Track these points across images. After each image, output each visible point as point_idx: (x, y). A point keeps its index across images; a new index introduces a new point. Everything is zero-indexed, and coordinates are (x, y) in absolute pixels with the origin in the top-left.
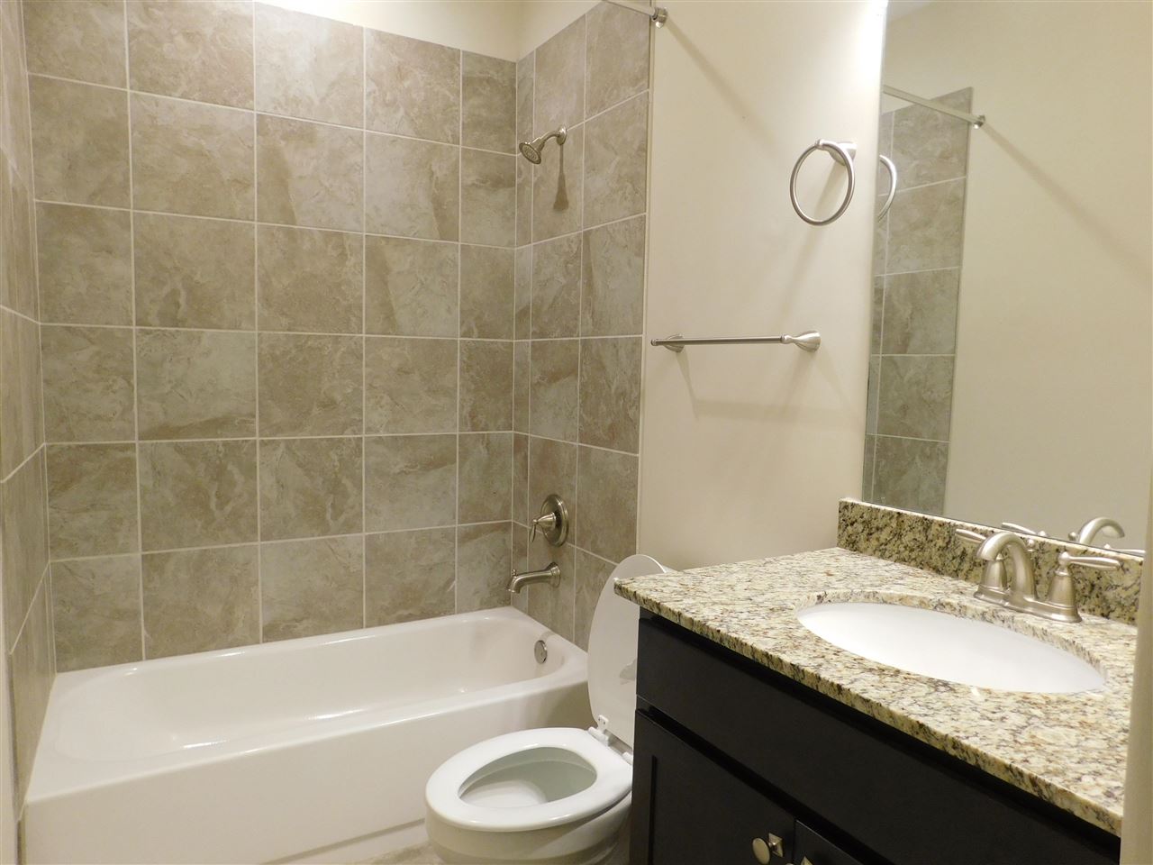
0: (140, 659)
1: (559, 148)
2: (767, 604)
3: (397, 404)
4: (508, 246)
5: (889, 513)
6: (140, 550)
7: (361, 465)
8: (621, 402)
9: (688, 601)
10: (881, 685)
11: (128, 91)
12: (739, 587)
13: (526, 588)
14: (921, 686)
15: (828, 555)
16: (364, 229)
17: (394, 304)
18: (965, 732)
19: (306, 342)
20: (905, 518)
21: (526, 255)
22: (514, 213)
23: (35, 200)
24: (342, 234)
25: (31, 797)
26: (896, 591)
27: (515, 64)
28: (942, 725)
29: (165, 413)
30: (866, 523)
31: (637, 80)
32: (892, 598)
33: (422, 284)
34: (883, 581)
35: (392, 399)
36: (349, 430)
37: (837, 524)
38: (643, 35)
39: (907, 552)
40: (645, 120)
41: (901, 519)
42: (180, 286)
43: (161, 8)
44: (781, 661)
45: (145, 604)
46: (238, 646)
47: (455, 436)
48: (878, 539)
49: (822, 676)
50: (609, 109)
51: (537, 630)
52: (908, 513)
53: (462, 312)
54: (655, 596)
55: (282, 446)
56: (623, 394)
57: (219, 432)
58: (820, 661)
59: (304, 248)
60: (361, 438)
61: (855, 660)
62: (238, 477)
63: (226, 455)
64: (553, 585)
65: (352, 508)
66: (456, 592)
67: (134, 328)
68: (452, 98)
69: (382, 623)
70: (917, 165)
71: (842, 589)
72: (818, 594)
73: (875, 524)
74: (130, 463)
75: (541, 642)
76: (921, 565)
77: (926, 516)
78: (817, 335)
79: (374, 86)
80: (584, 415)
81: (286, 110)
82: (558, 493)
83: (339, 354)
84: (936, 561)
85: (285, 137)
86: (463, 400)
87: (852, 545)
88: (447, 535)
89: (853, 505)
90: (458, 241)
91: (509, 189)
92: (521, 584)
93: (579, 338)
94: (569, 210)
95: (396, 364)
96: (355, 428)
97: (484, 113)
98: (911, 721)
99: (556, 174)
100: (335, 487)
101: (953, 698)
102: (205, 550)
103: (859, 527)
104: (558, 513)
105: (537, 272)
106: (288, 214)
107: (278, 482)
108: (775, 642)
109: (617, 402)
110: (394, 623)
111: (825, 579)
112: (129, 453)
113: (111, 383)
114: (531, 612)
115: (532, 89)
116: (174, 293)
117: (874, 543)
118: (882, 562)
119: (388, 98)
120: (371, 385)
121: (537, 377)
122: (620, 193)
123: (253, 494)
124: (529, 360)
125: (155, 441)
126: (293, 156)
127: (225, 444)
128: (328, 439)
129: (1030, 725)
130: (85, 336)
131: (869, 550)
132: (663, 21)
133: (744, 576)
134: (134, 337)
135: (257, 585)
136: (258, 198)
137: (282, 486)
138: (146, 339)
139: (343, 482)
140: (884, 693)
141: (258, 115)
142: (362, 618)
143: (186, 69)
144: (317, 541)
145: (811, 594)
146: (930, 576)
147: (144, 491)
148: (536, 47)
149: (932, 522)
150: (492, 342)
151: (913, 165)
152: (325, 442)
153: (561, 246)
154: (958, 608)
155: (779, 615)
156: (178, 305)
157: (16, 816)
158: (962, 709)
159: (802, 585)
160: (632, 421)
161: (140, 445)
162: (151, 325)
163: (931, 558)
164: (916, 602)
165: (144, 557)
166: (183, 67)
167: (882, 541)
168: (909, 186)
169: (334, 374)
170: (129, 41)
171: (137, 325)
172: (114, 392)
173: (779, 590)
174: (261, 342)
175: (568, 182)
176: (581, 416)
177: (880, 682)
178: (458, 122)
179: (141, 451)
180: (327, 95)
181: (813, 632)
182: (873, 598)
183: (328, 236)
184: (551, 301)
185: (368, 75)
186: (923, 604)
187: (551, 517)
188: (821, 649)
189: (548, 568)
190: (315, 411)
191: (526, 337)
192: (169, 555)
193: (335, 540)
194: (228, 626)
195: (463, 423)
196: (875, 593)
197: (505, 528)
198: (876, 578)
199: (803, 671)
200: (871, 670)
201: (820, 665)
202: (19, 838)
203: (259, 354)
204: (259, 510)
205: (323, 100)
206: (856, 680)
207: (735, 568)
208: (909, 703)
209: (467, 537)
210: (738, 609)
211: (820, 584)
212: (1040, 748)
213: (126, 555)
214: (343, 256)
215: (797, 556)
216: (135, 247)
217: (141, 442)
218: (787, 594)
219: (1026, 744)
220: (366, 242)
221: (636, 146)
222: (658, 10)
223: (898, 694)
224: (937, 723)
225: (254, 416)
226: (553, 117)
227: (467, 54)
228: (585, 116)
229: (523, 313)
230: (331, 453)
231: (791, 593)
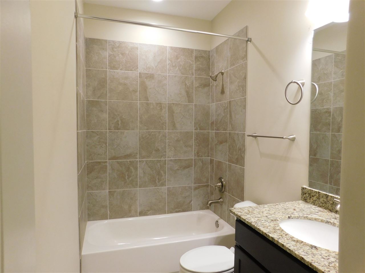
0: (107, 219)
1: (222, 76)
2: (271, 218)
3: (176, 150)
4: (208, 104)
5: (316, 192)
6: (108, 189)
7: (166, 167)
8: (240, 152)
9: (249, 216)
10: (295, 245)
11: (108, 70)
12: (265, 212)
13: (213, 205)
14: (308, 247)
15: (297, 203)
16: (167, 101)
17: (175, 122)
18: (314, 261)
19: (151, 133)
20: (321, 194)
21: (213, 106)
22: (210, 94)
23: (86, 99)
24: (161, 103)
25: (83, 253)
26: (314, 216)
27: (210, 51)
28: (308, 259)
29: (115, 153)
30: (309, 194)
31: (243, 58)
32: (312, 219)
33: (183, 116)
34: (311, 213)
35: (175, 149)
36: (163, 157)
37: (301, 194)
38: (244, 45)
39: (321, 204)
40: (246, 70)
41: (319, 194)
42: (119, 119)
43: (116, 48)
44: (269, 236)
45: (109, 204)
46: (132, 217)
47: (193, 159)
48: (313, 199)
49: (279, 241)
50: (236, 66)
51: (216, 217)
52: (322, 192)
53: (195, 123)
54: (239, 214)
55: (145, 162)
56: (240, 149)
57: (128, 158)
58: (280, 237)
59: (151, 107)
60: (166, 160)
61: (291, 237)
62: (133, 170)
63: (130, 164)
64: (221, 204)
65: (163, 179)
66: (193, 205)
67: (108, 131)
68: (192, 63)
69: (171, 212)
70: (342, 71)
71: (296, 214)
72: (288, 216)
73: (312, 194)
74: (106, 166)
75: (217, 221)
76: (326, 208)
77: (327, 194)
78: (294, 136)
79: (170, 62)
80: (229, 154)
81: (146, 71)
82: (222, 177)
83: (160, 136)
84: (330, 207)
85: (146, 78)
86: (195, 148)
87: (305, 200)
88: (190, 188)
89: (305, 188)
90: (193, 103)
91: (208, 87)
92: (211, 204)
93: (228, 132)
94: (225, 94)
95: (176, 139)
96: (164, 157)
97: (201, 66)
98: (300, 256)
99: (221, 84)
100: (159, 174)
101: (316, 251)
102: (124, 190)
103: (308, 195)
104: (222, 183)
105: (216, 112)
106: (147, 99)
107: (143, 172)
108: (269, 230)
109: (239, 151)
110: (175, 213)
111: (292, 211)
112: (106, 164)
113: (102, 145)
114: (215, 212)
115: (214, 59)
116: (118, 121)
117: (312, 200)
118: (314, 206)
119: (174, 64)
120: (169, 145)
121: (216, 142)
122: (239, 90)
123: (137, 175)
124: (214, 137)
125: (112, 161)
126: (148, 83)
127: (130, 161)
128: (157, 160)
129: (336, 261)
130: (96, 133)
131: (311, 202)
132: (250, 41)
133: (268, 209)
134: (108, 133)
135: (137, 200)
136: (139, 95)
137: (145, 173)
138: (111, 133)
139: (161, 172)
140: (295, 248)
141: (139, 73)
142: (166, 211)
143: (122, 63)
144: (154, 188)
145: (286, 216)
146: (328, 212)
147: (109, 174)
148: (216, 46)
149: (328, 195)
150: (203, 132)
151: (340, 72)
152: (156, 161)
153: (223, 104)
154: (333, 224)
155: (274, 222)
156: (118, 124)
157: (80, 258)
158: (317, 255)
159: (284, 213)
160: (242, 157)
161: (109, 162)
162: (112, 130)
163: (329, 206)
164: (320, 221)
165: (109, 191)
166: (121, 62)
167: (314, 200)
168: (340, 78)
169: (159, 142)
170: (108, 57)
171: (108, 130)
172: (103, 148)
173: (277, 214)
174: (139, 133)
175: (225, 86)
176: (229, 155)
177: (295, 244)
178: (193, 69)
179: (109, 163)
180: (157, 65)
181: (282, 228)
182: (306, 218)
183: (157, 104)
184: (220, 120)
185: (168, 59)
186: (322, 221)
187: (220, 184)
188: (282, 233)
189: (219, 199)
190: (154, 152)
191: (213, 130)
192: (115, 191)
193: (158, 188)
194: (130, 211)
195: (195, 155)
196: (307, 217)
197: (207, 186)
198: (309, 212)
199: (274, 239)
200: (294, 241)
201: (280, 238)
202: (80, 263)
203: (139, 137)
204: (138, 180)
205: (156, 67)
206: (288, 243)
207: (266, 206)
208: (301, 251)
209: (196, 188)
210: (262, 219)
211: (290, 213)
212: (336, 268)
213: (105, 191)
214: (161, 109)
215: (287, 203)
216: (108, 110)
217: (109, 161)
218: (279, 216)
219: (332, 267)
220: (168, 105)
221: (243, 77)
222: (249, 38)
223: (299, 249)
224: (307, 258)
225: (137, 154)
226: (220, 67)
227: (196, 50)
228: (229, 67)
229: (212, 123)
230: (158, 164)
231: (280, 215)
